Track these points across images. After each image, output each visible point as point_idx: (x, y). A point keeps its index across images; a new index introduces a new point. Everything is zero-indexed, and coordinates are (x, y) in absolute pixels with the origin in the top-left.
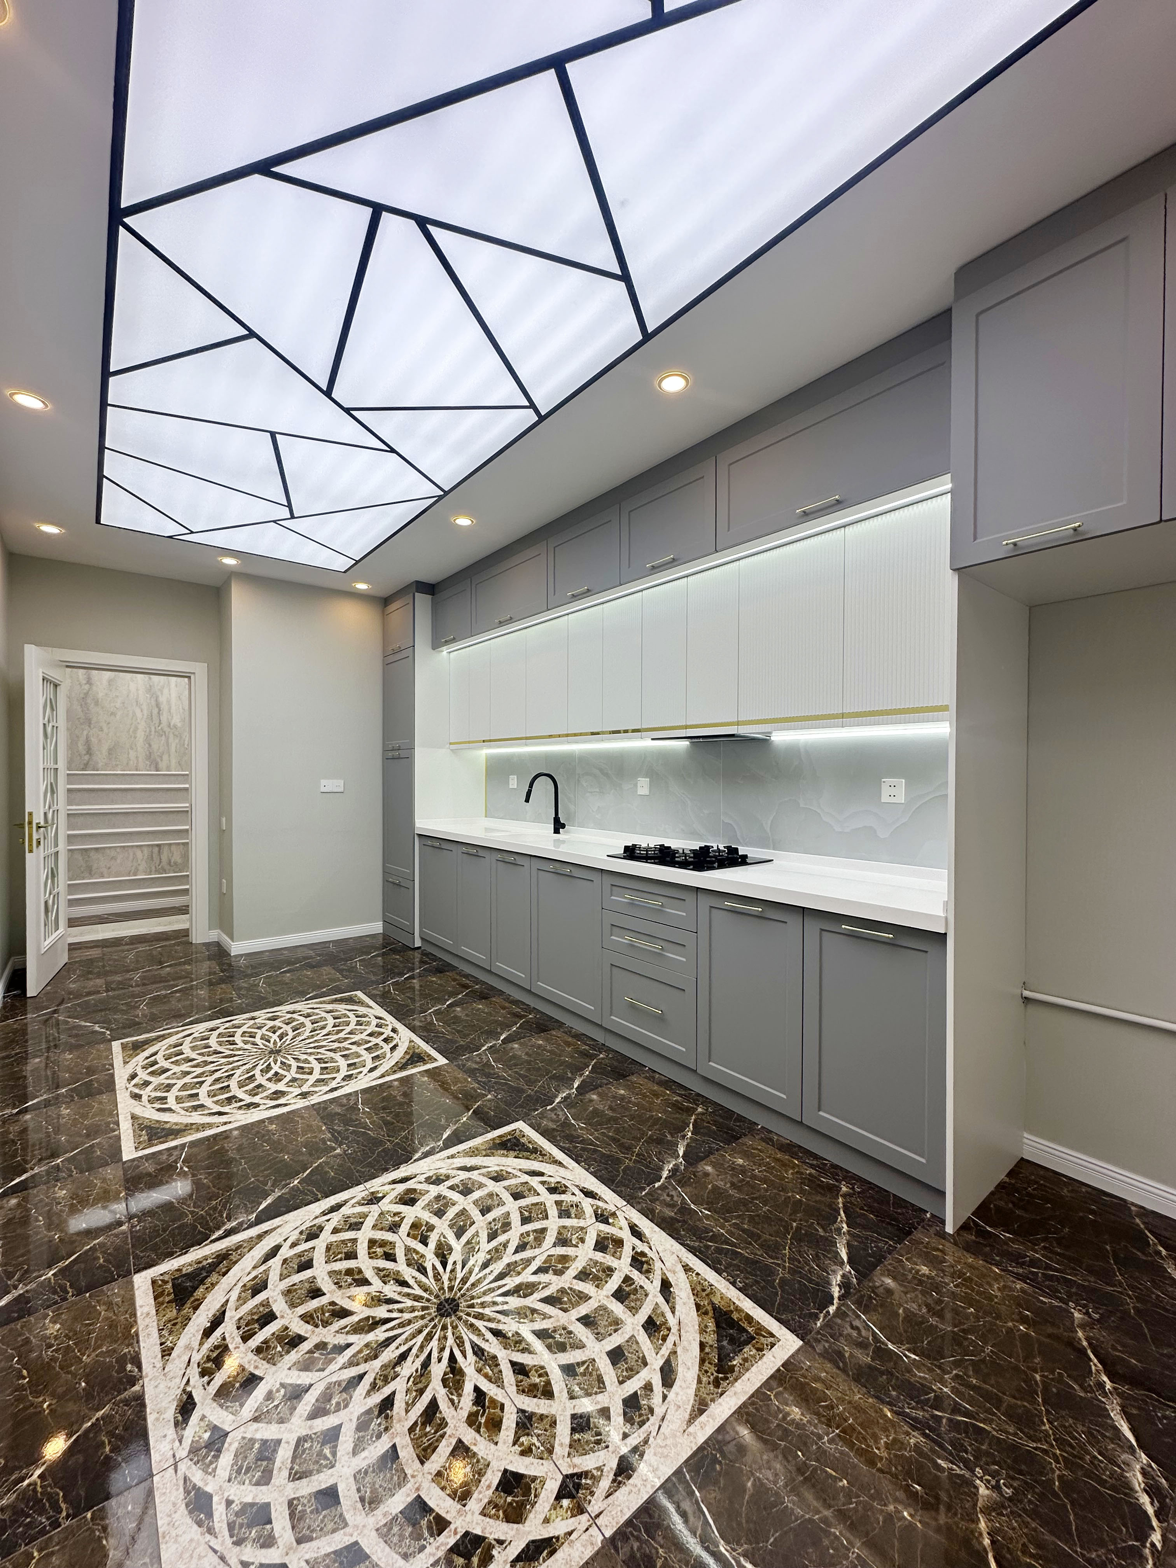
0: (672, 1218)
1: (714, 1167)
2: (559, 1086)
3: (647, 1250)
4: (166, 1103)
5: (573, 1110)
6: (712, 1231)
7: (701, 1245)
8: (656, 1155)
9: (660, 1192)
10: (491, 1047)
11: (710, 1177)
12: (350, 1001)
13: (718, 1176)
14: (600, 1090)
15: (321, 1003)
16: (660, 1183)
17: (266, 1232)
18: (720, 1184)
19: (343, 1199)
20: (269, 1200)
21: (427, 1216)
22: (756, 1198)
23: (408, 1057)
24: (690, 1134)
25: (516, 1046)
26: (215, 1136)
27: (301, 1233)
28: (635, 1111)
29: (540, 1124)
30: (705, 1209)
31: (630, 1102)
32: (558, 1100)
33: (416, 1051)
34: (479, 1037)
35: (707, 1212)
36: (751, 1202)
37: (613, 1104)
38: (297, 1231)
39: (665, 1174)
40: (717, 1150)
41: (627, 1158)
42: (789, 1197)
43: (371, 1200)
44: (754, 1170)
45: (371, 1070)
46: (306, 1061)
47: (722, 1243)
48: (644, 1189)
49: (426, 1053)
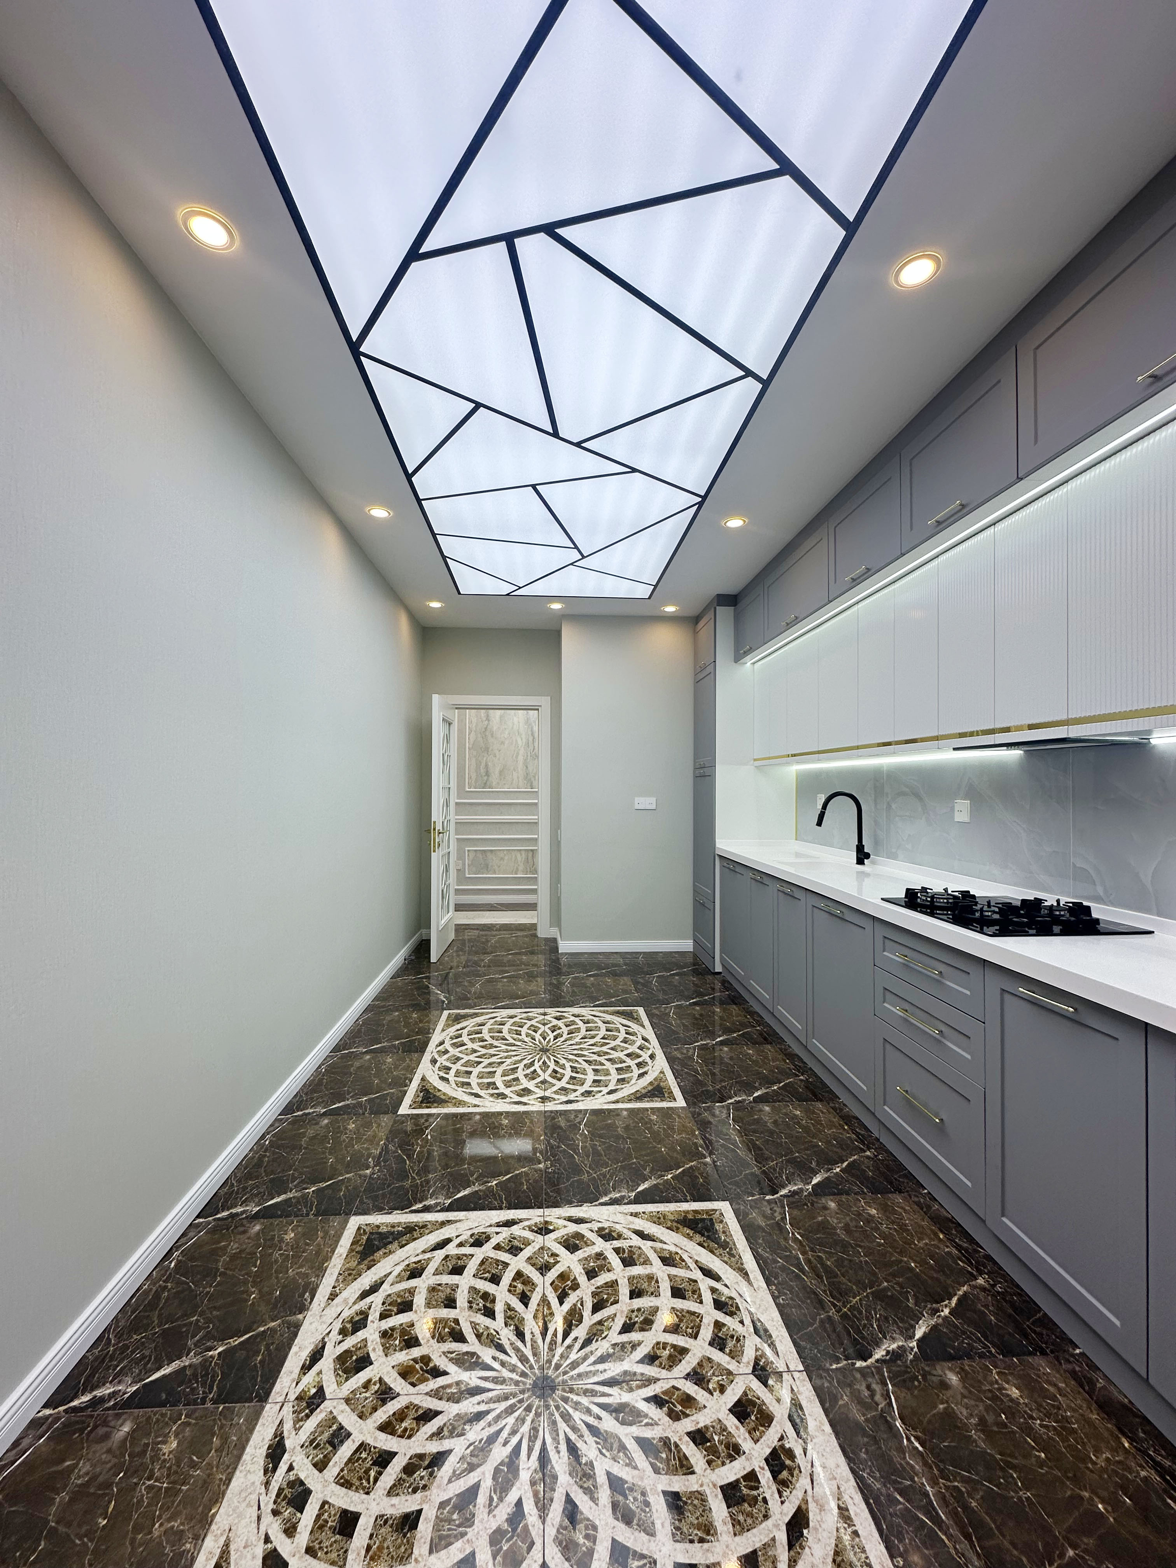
0: (857, 1424)
1: (963, 1380)
2: (793, 1174)
3: (798, 1451)
4: (448, 1074)
5: (796, 1212)
6: (912, 1480)
7: (884, 1490)
8: (877, 1320)
9: (858, 1376)
10: (739, 1102)
11: (949, 1393)
12: (629, 1016)
13: (964, 1397)
14: (844, 1198)
15: (604, 1012)
16: (864, 1364)
17: (448, 1221)
18: (962, 1412)
19: (520, 1217)
20: (466, 1192)
21: (578, 1272)
22: (1014, 1467)
23: (650, 1088)
24: (947, 1311)
25: (767, 1109)
26: (463, 1115)
27: (472, 1235)
28: (880, 1245)
29: (747, 1214)
30: (917, 1438)
31: (877, 1229)
32: (783, 1192)
33: (662, 1084)
34: (731, 1087)
35: (917, 1445)
36: (1002, 1469)
37: (852, 1224)
38: (470, 1232)
39: (879, 1354)
40: (982, 1356)
41: (835, 1306)
42: (1082, 1498)
43: (541, 1229)
44: (1031, 1417)
45: (611, 1092)
46: (563, 1067)
47: (919, 1508)
48: (838, 1360)
49: (670, 1088)
